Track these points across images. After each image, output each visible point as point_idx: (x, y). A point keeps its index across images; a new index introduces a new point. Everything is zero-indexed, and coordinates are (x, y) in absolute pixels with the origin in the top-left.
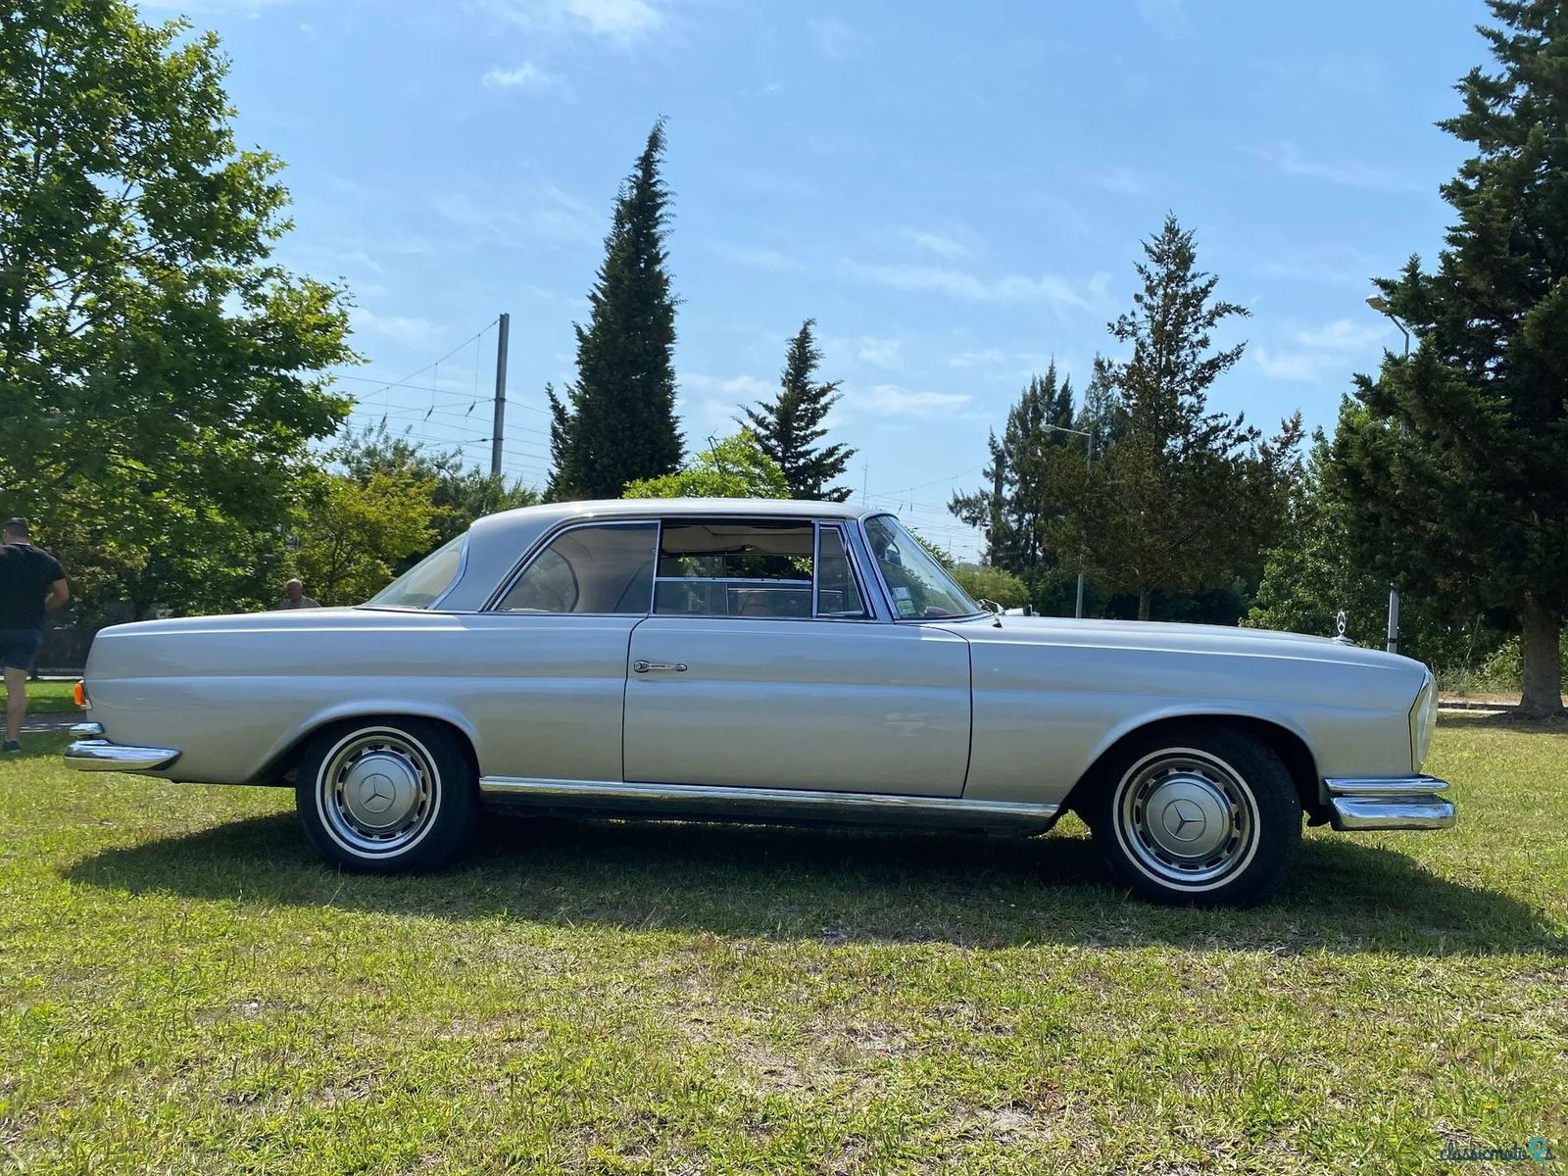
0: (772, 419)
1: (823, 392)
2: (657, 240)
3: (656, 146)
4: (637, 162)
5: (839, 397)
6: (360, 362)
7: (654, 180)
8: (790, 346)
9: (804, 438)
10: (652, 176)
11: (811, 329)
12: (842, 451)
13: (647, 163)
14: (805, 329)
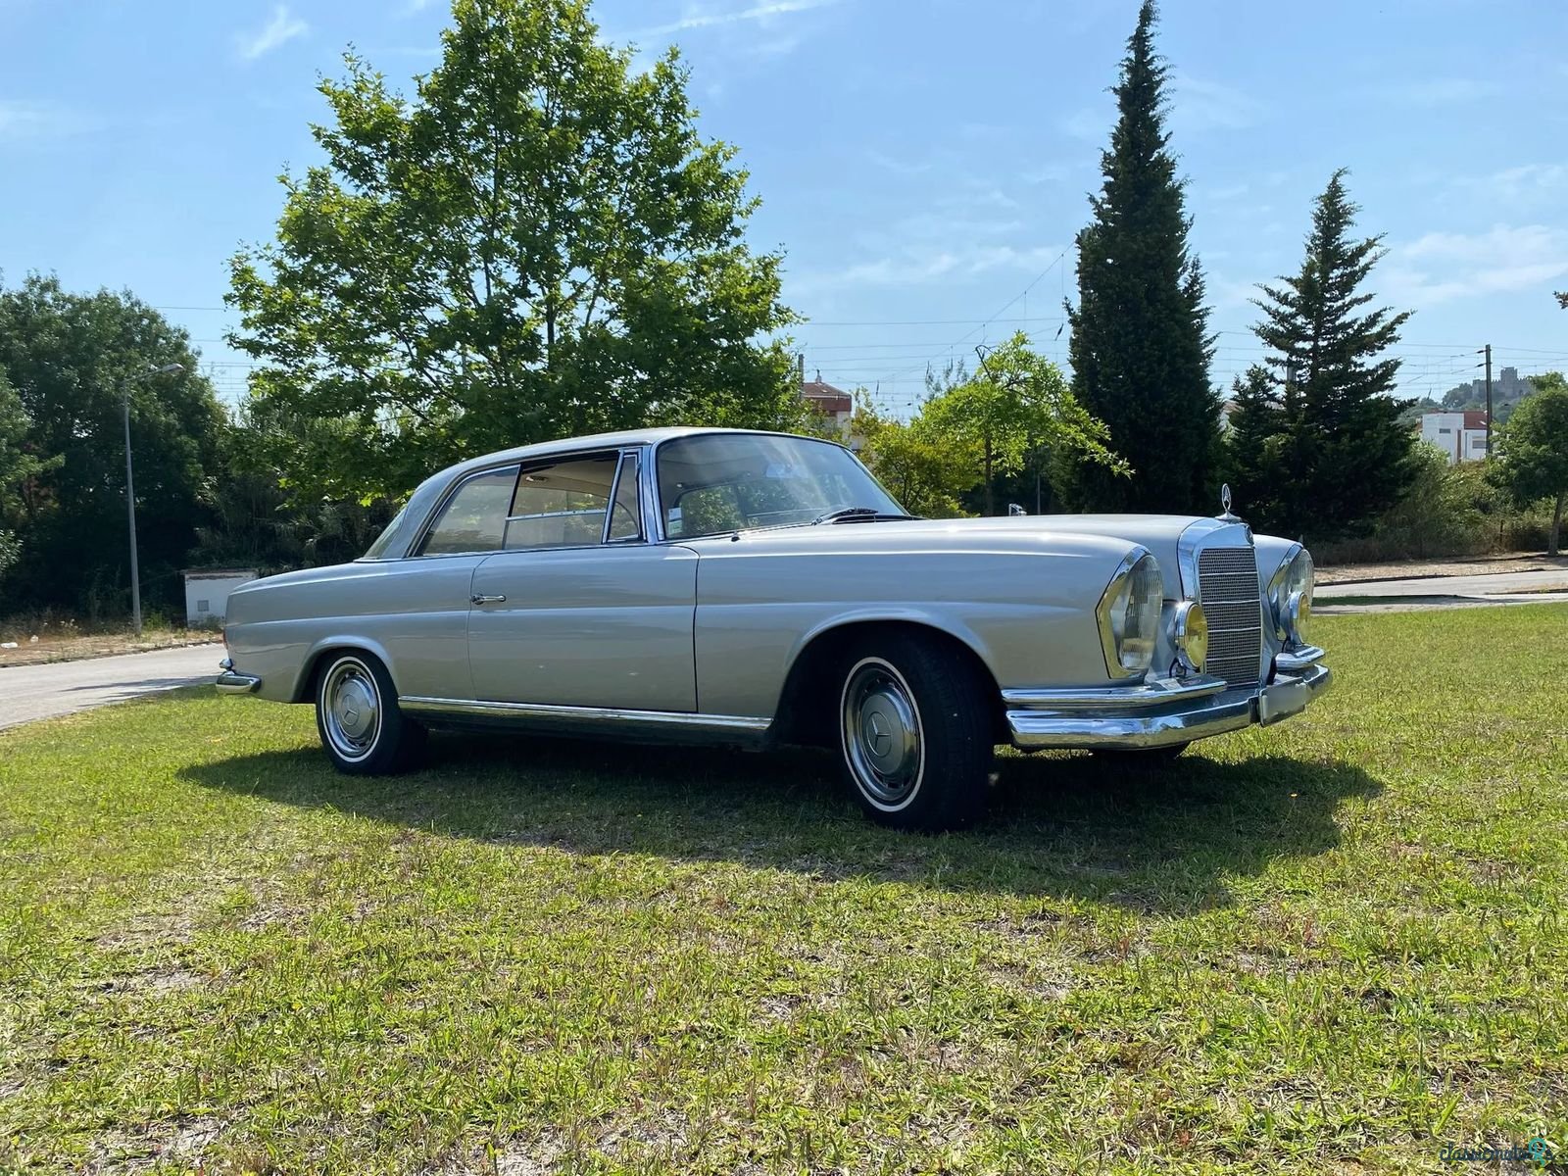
0: (1295, 293)
1: (1361, 251)
2: (1157, 122)
3: (1150, 19)
4: (1129, 44)
5: (1382, 254)
6: (801, 321)
7: (1149, 58)
8: (1318, 206)
9: (1340, 308)
10: (1146, 53)
11: (1341, 181)
12: (1389, 318)
13: (1140, 41)
14: (1334, 181)
